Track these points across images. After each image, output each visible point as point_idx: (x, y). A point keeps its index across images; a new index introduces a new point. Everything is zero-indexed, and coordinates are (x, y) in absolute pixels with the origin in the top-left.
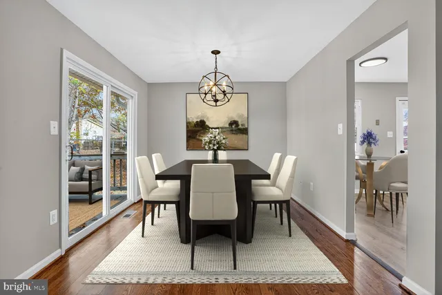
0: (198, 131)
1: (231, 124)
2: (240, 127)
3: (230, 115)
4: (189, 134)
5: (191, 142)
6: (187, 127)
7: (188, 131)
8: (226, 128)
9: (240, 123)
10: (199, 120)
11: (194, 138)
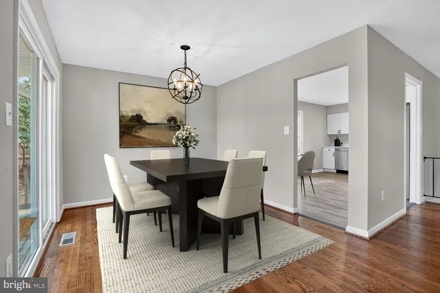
0: (134, 126)
1: (169, 120)
2: (178, 123)
3: (168, 112)
4: (123, 130)
5: (126, 138)
6: (121, 121)
7: (121, 127)
8: (165, 124)
9: (178, 120)
10: (135, 114)
11: (130, 134)
